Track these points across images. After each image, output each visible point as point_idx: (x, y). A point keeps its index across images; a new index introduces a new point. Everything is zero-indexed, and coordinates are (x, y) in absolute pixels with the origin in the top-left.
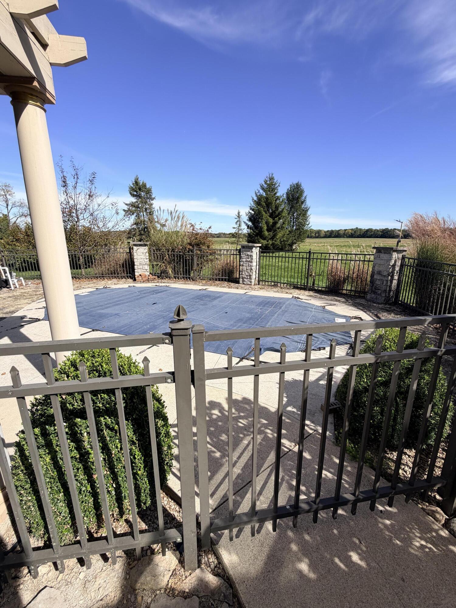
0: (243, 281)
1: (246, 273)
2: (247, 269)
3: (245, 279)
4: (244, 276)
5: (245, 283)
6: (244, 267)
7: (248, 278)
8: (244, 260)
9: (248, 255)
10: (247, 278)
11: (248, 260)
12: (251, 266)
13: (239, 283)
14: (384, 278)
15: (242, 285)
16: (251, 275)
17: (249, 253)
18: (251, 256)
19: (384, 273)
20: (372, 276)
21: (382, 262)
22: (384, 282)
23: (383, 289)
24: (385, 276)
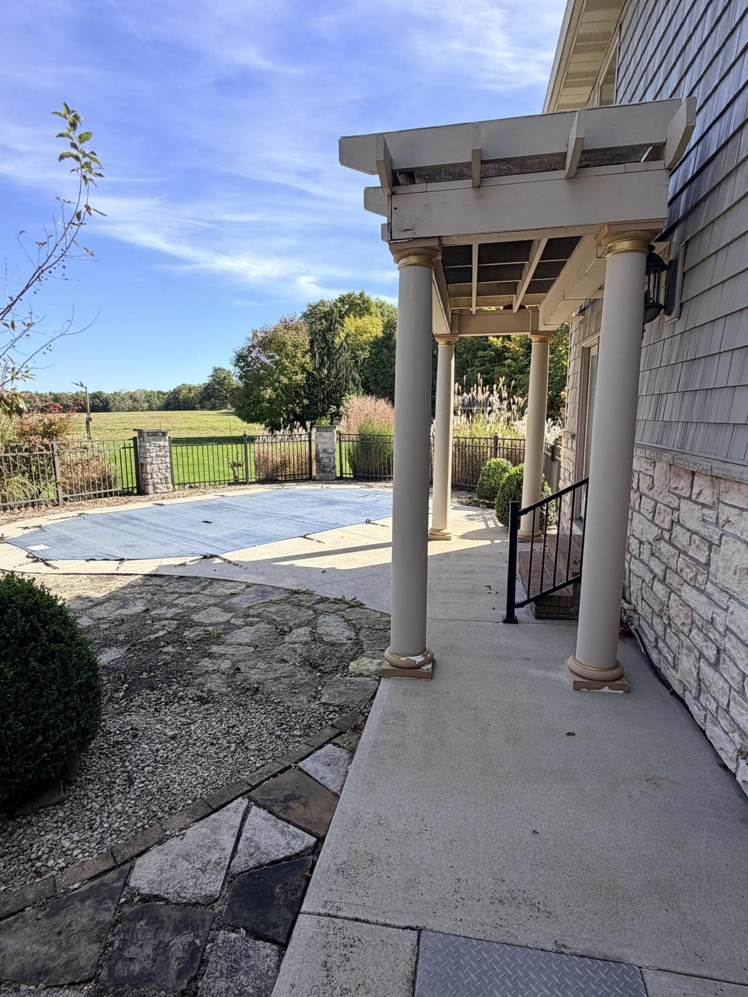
0: (155, 488)
1: (159, 475)
2: (159, 469)
3: (158, 485)
4: (156, 480)
5: (158, 491)
6: (153, 466)
7: (163, 482)
8: (153, 454)
9: (159, 446)
10: (162, 483)
11: (160, 453)
12: (166, 463)
13: (147, 494)
14: (330, 456)
15: (154, 495)
16: (167, 477)
17: (161, 443)
18: (164, 447)
19: (330, 451)
20: (317, 455)
21: (326, 440)
22: (332, 459)
23: (332, 466)
24: (331, 453)
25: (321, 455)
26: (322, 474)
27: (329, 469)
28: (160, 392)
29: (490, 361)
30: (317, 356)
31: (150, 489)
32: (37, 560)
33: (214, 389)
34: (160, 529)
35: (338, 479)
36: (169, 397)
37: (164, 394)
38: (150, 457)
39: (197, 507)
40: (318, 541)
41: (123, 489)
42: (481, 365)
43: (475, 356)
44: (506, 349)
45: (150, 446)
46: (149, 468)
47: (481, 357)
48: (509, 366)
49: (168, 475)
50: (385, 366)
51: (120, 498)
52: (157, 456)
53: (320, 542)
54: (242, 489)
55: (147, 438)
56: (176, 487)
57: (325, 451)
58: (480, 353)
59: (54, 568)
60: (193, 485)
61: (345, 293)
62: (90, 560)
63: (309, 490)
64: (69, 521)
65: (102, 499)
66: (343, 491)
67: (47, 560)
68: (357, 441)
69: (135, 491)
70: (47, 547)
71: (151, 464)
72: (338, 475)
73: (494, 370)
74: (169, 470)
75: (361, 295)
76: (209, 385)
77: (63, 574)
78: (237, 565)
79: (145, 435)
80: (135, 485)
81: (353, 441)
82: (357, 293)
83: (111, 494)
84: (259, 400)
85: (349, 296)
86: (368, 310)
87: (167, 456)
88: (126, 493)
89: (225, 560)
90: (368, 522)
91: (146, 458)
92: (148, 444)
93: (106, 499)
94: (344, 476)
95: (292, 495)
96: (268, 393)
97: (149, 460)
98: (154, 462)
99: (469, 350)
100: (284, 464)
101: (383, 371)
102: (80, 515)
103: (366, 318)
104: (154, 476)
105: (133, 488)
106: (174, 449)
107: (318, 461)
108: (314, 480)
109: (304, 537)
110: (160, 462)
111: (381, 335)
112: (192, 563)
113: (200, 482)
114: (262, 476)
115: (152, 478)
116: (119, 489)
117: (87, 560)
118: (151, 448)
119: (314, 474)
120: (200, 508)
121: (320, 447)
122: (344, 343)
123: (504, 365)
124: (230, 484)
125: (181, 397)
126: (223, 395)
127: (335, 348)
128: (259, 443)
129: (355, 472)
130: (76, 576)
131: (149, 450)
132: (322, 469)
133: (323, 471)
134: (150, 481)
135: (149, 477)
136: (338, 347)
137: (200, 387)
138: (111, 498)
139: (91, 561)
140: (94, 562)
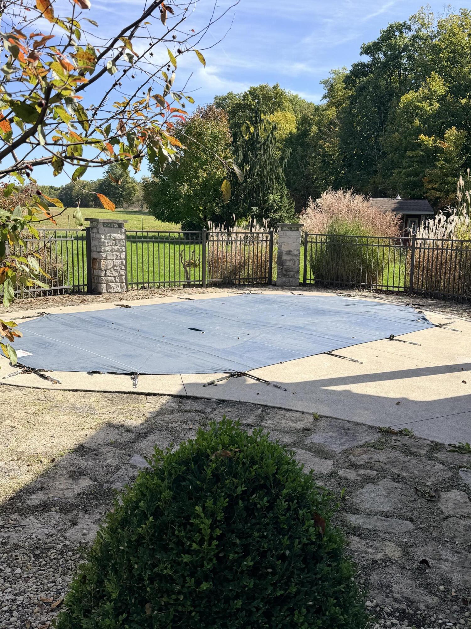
0: (108, 287)
1: (113, 272)
2: (114, 266)
3: (111, 284)
4: (110, 278)
5: (112, 291)
6: (108, 261)
7: (117, 280)
8: (108, 249)
9: (115, 240)
10: (116, 282)
11: (115, 247)
12: (121, 258)
13: (100, 293)
14: (295, 258)
15: (106, 296)
16: (122, 275)
17: (117, 236)
18: (120, 240)
19: (295, 253)
20: (280, 257)
21: (290, 240)
22: (297, 262)
23: (296, 269)
24: (296, 255)
25: (284, 258)
26: (284, 279)
27: (292, 274)
28: (51, 187)
29: (420, 162)
30: (240, 152)
31: (104, 287)
32: (28, 370)
33: (109, 186)
34: (147, 336)
35: (301, 284)
36: (61, 193)
37: (56, 190)
38: (105, 251)
39: (169, 311)
40: (351, 360)
41: (74, 286)
42: (409, 167)
43: (402, 156)
44: (438, 150)
45: (106, 238)
46: (103, 263)
47: (409, 157)
48: (441, 168)
49: (123, 273)
50: (298, 166)
51: (71, 296)
52: (112, 251)
53: (356, 361)
54: (203, 293)
55: (102, 230)
56: (129, 287)
57: (289, 253)
58: (409, 153)
59: (57, 382)
60: (146, 285)
61: (256, 85)
62: (93, 372)
63: (284, 297)
64: (34, 321)
65: (51, 297)
66: (321, 299)
67: (40, 370)
68: (326, 242)
69: (86, 290)
70: (30, 354)
71: (106, 259)
72: (301, 280)
73: (423, 172)
74: (123, 268)
75: (274, 88)
76: (105, 181)
77: (69, 390)
78: (280, 388)
79: (101, 226)
80: (86, 283)
81: (321, 243)
82: (271, 86)
83: (61, 292)
84: (176, 197)
85: (262, 88)
86: (280, 104)
87: (122, 251)
88: (76, 291)
89: (259, 380)
90: (391, 338)
91: (101, 252)
92: (103, 237)
93: (55, 297)
94: (308, 282)
95: (265, 301)
96: (185, 189)
97: (104, 255)
98: (109, 258)
99: (396, 149)
100: (242, 265)
101: (297, 171)
102: (42, 314)
103: (279, 114)
104: (108, 274)
105: (84, 285)
106: (128, 244)
107: (281, 263)
108: (274, 285)
109: (330, 354)
110: (115, 258)
111: (295, 131)
112: (220, 383)
113: (154, 283)
114: (219, 278)
115: (105, 275)
116: (71, 287)
117: (90, 373)
118: (106, 241)
119: (274, 278)
120: (174, 312)
121: (284, 248)
122: (271, 136)
123: (435, 167)
124: (184, 286)
125: (74, 194)
126: (118, 193)
127: (260, 142)
128: (213, 241)
129: (317, 277)
130: (87, 394)
131: (104, 243)
132: (285, 272)
133: (286, 276)
134: (104, 279)
135: (103, 274)
136: (263, 141)
137: (95, 183)
138: (61, 296)
139: (94, 375)
140: (98, 375)
